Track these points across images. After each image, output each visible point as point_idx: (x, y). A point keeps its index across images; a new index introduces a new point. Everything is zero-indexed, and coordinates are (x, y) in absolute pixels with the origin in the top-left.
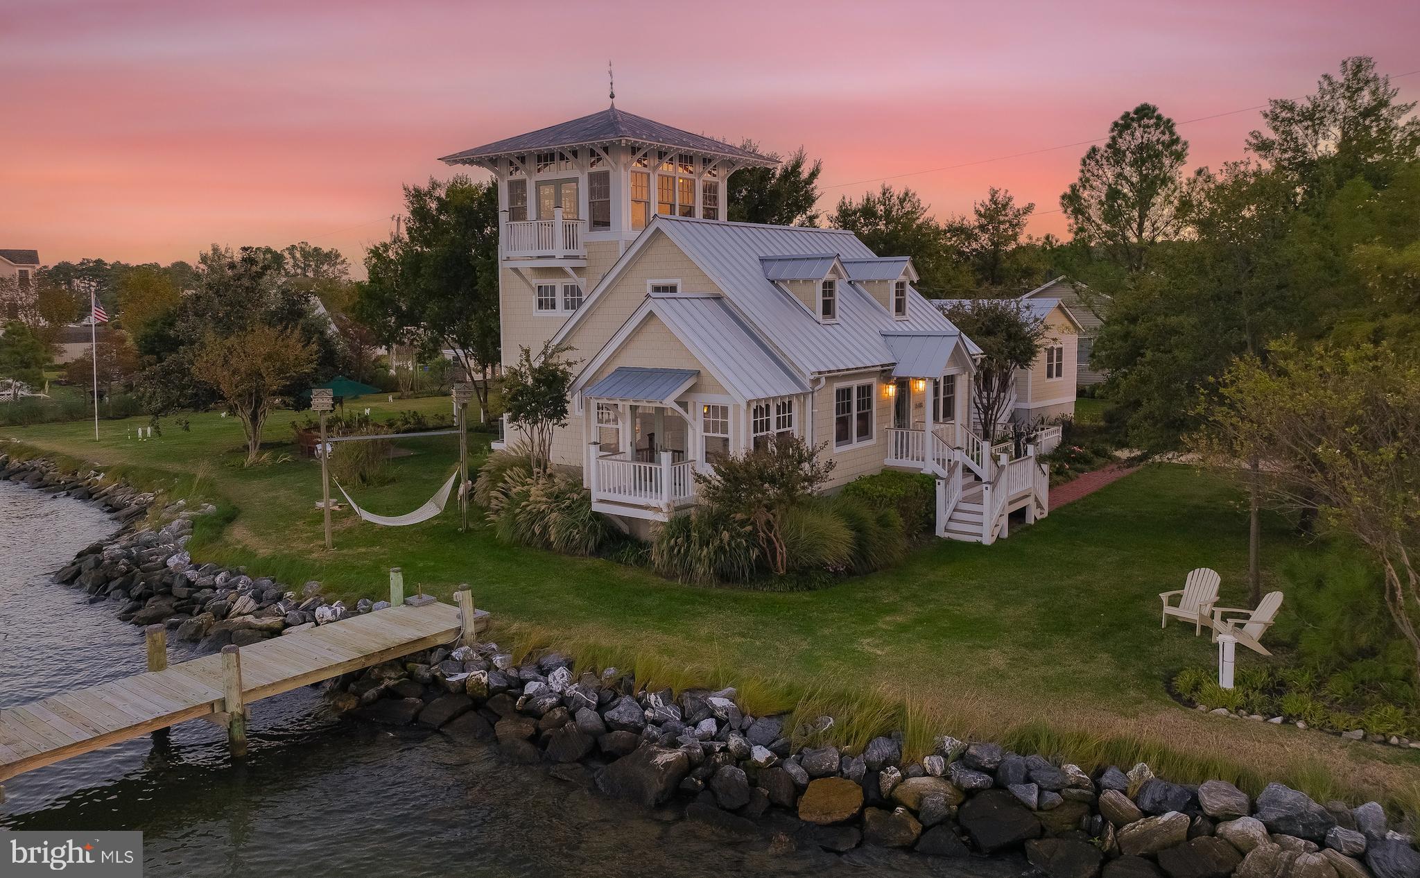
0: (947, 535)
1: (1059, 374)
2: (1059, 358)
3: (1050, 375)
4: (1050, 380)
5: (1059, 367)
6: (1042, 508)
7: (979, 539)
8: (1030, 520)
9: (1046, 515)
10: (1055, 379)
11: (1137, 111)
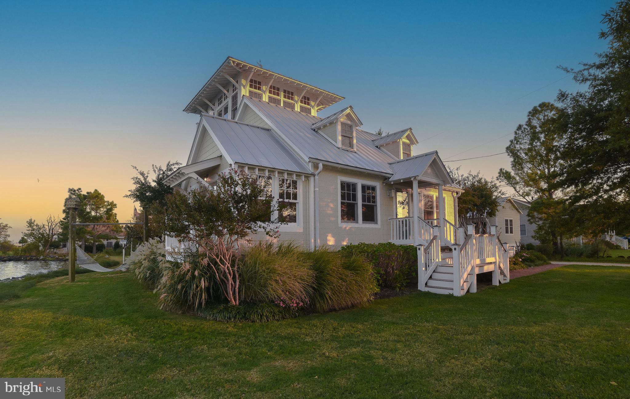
0: (427, 289)
1: (511, 232)
2: (511, 225)
3: (507, 232)
4: (507, 234)
5: (511, 229)
6: (505, 276)
7: (451, 292)
8: (495, 283)
9: (508, 281)
10: (509, 234)
11: (540, 106)
